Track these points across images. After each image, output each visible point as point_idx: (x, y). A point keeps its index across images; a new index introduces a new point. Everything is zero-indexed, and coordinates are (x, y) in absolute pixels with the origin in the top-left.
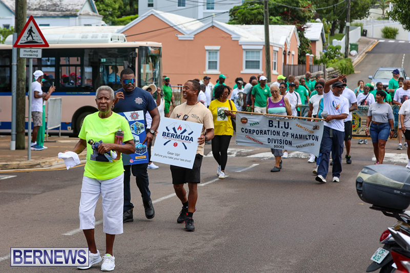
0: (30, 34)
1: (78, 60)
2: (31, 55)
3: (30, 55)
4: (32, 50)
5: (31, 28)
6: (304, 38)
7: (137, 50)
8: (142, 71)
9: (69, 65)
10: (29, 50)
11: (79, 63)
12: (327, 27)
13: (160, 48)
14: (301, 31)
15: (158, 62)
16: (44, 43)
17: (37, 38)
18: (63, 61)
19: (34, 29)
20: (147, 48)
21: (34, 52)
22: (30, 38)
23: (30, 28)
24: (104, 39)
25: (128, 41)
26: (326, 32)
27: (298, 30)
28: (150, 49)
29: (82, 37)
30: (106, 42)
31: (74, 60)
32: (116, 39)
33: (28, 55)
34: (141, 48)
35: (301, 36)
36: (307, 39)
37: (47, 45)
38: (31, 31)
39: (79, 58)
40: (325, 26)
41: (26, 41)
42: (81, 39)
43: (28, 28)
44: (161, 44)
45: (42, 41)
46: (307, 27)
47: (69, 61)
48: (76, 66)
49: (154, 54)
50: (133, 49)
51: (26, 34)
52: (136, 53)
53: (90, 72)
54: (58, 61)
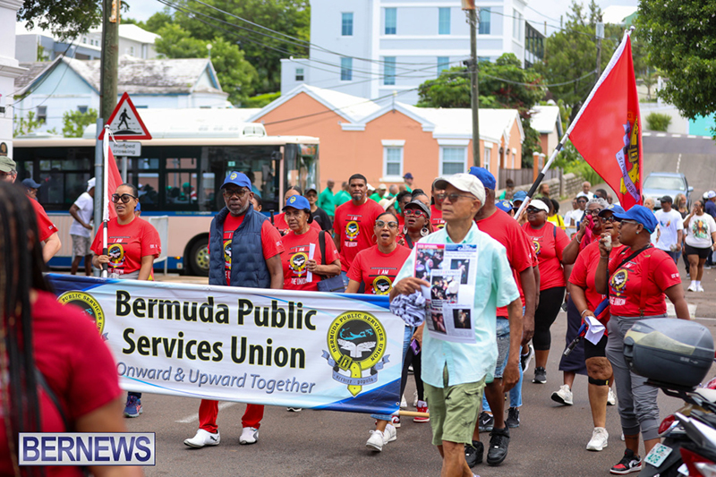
0: (124, 120)
1: (193, 163)
2: (125, 152)
3: (123, 152)
4: (126, 144)
5: (125, 110)
6: (531, 129)
7: (282, 150)
8: (290, 177)
9: (180, 171)
10: (122, 143)
11: (194, 166)
12: (565, 113)
13: (316, 146)
14: (525, 117)
15: (314, 165)
16: (144, 134)
17: (133, 125)
18: (171, 163)
19: (130, 113)
20: (296, 146)
21: (130, 146)
22: (123, 127)
23: (123, 111)
24: (232, 132)
25: (269, 135)
26: (563, 121)
27: (521, 117)
28: (302, 147)
29: (200, 129)
30: (236, 136)
31: (187, 163)
32: (250, 132)
33: (120, 152)
34: (288, 146)
35: (526, 126)
36: (534, 131)
37: (148, 137)
38: (124, 115)
39: (195, 160)
40: (561, 112)
41: (117, 130)
42: (198, 131)
43: (121, 111)
44: (318, 139)
45: (141, 130)
46: (536, 113)
47: (179, 164)
48: (190, 171)
49: (307, 154)
50: (277, 147)
51: (117, 119)
52: (280, 154)
53: (211, 179)
54: (163, 163)
